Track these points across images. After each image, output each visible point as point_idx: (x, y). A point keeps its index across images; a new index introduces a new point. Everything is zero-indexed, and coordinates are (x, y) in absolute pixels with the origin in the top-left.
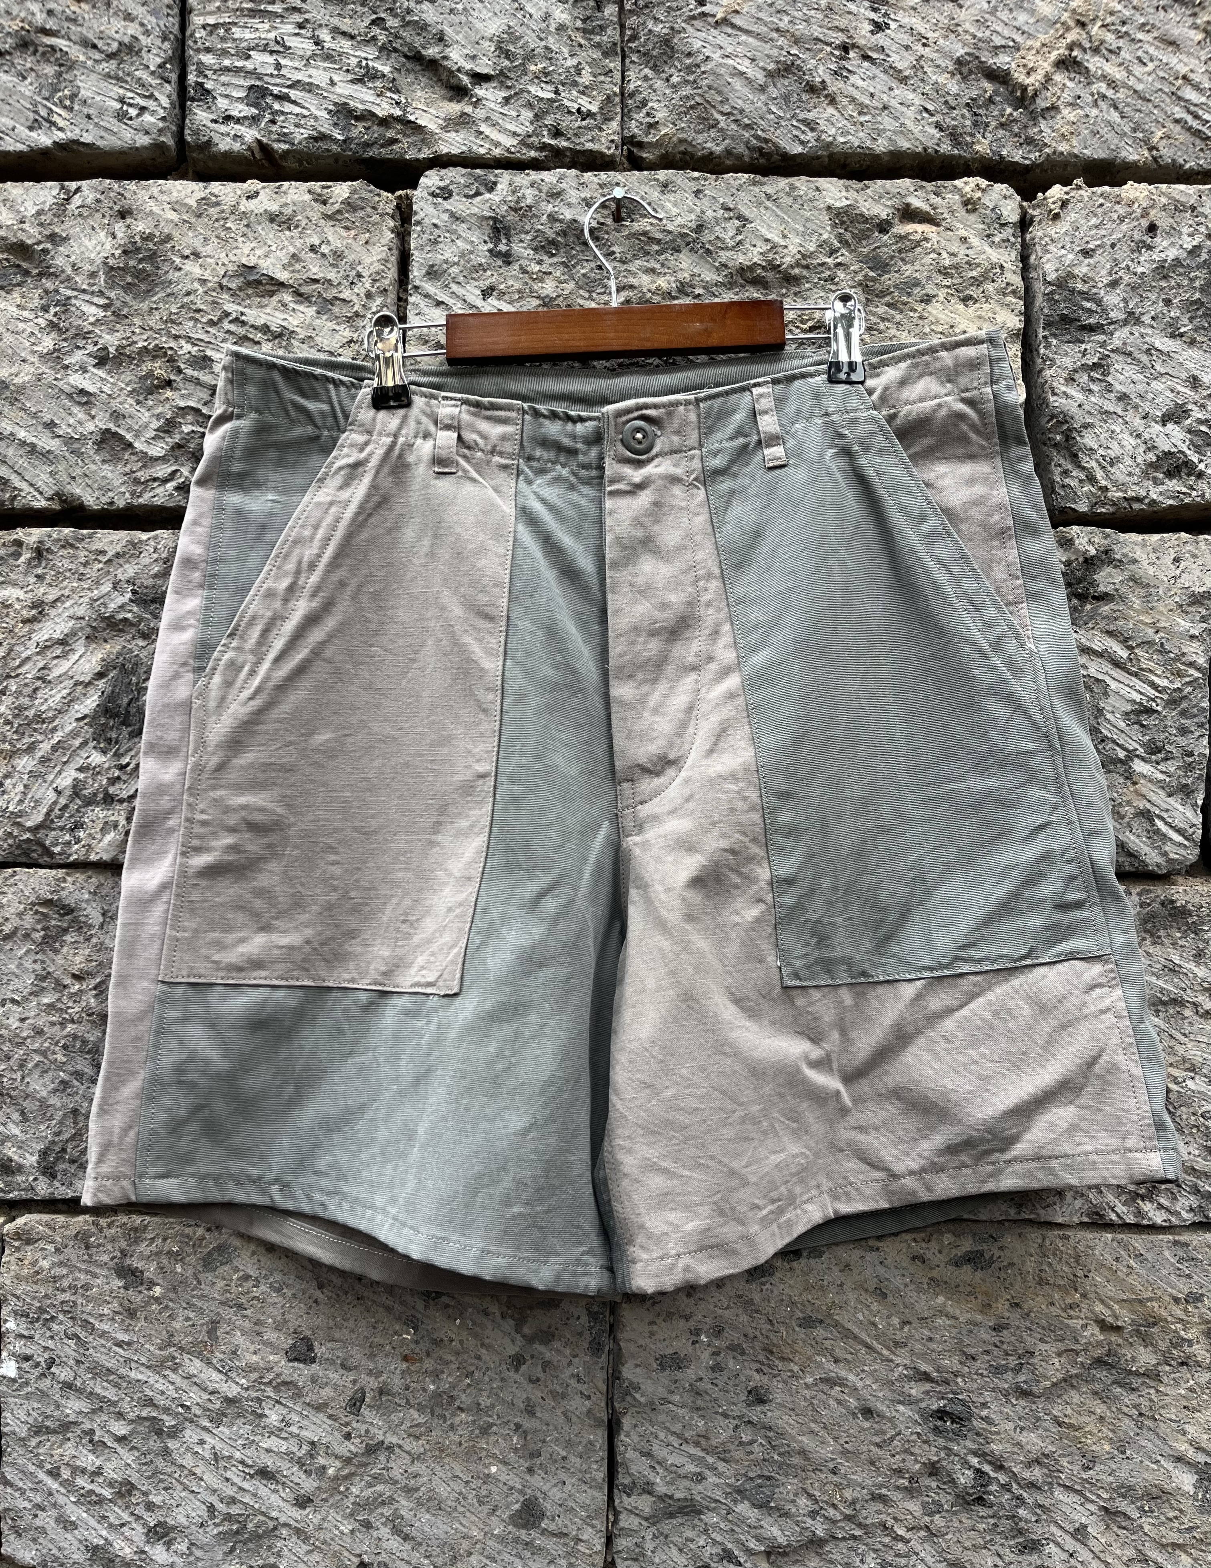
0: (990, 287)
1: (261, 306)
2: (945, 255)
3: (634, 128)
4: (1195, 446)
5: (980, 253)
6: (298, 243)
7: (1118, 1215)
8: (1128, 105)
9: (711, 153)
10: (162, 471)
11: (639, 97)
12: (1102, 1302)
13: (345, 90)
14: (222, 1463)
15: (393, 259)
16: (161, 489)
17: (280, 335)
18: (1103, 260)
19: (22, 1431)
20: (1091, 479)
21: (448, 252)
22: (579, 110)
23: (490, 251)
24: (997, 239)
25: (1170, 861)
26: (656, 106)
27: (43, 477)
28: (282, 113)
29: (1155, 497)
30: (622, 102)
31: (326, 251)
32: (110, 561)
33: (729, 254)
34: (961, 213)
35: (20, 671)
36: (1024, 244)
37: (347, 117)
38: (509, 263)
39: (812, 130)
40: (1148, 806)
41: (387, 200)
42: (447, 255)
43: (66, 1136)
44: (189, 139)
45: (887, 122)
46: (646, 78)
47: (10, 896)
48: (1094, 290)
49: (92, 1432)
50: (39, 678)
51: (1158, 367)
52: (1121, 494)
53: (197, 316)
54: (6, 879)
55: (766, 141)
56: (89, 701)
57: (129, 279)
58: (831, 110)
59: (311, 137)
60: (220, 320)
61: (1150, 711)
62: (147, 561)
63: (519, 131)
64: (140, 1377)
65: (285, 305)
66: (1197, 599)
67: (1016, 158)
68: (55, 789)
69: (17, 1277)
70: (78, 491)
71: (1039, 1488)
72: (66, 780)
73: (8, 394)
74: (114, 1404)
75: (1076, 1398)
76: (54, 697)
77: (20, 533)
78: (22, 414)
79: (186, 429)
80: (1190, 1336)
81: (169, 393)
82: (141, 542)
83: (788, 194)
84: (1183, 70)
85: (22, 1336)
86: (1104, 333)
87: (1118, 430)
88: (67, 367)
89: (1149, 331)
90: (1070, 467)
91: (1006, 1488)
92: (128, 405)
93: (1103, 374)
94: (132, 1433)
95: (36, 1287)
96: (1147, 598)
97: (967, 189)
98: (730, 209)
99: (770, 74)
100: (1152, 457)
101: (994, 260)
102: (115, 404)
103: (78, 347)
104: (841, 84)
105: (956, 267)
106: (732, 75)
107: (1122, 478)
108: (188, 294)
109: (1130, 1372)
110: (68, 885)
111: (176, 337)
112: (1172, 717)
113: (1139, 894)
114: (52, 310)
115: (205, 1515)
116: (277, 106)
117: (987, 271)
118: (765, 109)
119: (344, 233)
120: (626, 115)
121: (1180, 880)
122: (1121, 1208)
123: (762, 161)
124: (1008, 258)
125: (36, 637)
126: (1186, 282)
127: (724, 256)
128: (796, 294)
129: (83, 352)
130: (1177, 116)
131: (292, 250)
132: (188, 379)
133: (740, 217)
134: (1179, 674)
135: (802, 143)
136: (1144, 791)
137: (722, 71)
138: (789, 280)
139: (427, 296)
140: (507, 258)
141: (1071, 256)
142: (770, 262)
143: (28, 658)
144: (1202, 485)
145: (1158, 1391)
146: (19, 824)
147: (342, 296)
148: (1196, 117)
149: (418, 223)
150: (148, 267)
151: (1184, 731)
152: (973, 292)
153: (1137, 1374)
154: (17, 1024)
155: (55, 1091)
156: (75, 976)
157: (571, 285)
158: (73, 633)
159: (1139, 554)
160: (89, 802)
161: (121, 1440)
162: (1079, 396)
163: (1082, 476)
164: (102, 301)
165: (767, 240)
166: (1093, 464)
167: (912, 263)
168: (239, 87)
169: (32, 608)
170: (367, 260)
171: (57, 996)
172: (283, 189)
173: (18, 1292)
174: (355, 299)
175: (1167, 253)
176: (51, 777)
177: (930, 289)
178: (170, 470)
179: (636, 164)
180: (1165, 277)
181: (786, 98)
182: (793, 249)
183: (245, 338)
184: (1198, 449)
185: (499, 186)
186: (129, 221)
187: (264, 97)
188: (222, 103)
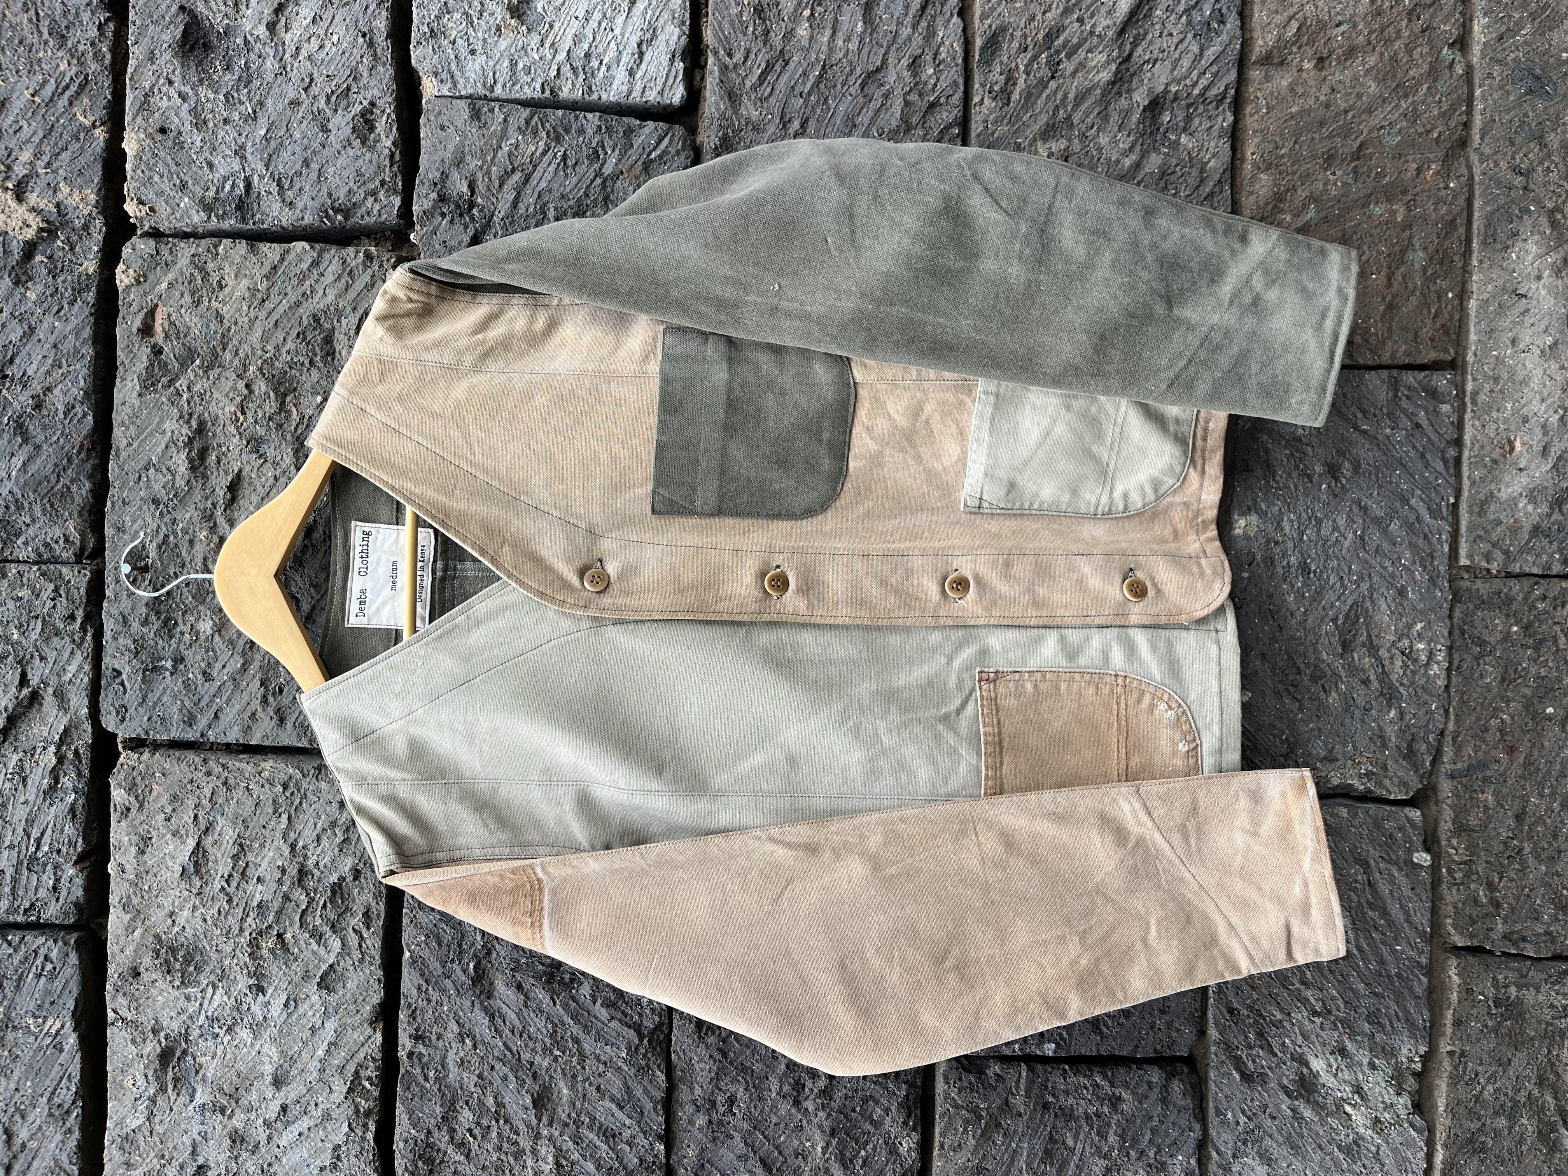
0: (211, 266)
1: (216, 861)
2: (182, 302)
3: (68, 554)
4: (348, 107)
5: (182, 273)
6: (163, 831)
8: (56, 144)
9: (91, 491)
10: (353, 940)
11: (42, 549)
13: (31, 794)
15: (177, 754)
16: (368, 941)
17: (241, 845)
18: (190, 173)
19: (1096, 1038)
20: (374, 193)
21: (172, 709)
22: (53, 599)
23: (172, 674)
24: (170, 259)
25: (683, 149)
26: (50, 536)
27: (357, 1036)
28: (51, 844)
29: (389, 144)
30: (46, 564)
31: (170, 808)
32: (427, 981)
33: (178, 478)
34: (146, 287)
35: (515, 1049)
36: (174, 236)
37: (55, 791)
38: (182, 659)
39: (73, 407)
40: (639, 163)
41: (126, 758)
42: (175, 710)
44: (72, 921)
45: (68, 345)
46: (26, 543)
47: (692, 1054)
48: (215, 182)
50: (521, 1035)
51: (281, 133)
52: (387, 170)
53: (223, 913)
54: (679, 1058)
55: (82, 446)
56: (540, 996)
57: (192, 969)
58: (56, 392)
59: (73, 820)
60: (227, 895)
61: (565, 157)
63: (69, 650)
65: (216, 842)
66: (476, 115)
67: (100, 238)
68: (610, 1021)
70: (368, 1008)
72: (602, 1012)
73: (287, 1066)
76: (536, 1023)
77: (402, 1054)
78: (303, 1054)
79: (318, 922)
81: (288, 936)
82: (411, 957)
83: (128, 428)
84: (27, 94)
86: (252, 176)
87: (333, 169)
88: (265, 1018)
89: (251, 139)
90: (364, 209)
92: (297, 968)
93: (286, 178)
96: (473, 155)
97: (126, 281)
98: (140, 477)
99: (25, 441)
100: (357, 143)
101: (187, 261)
102: (296, 979)
103: (249, 1009)
104: (35, 383)
105: (193, 294)
106: (26, 472)
107: (373, 168)
108: (205, 920)
111: (241, 930)
112: (569, 141)
114: (217, 1030)
116: (46, 848)
117: (197, 267)
118: (54, 446)
119: (155, 793)
120: (56, 561)
121: (699, 139)
123: (98, 448)
124: (186, 250)
125: (487, 1039)
126: (210, 105)
127: (180, 482)
128: (213, 425)
129: (253, 1008)
130: (66, 103)
131: (169, 836)
132: (277, 922)
133: (146, 469)
134: (535, 133)
135: (85, 415)
136: (628, 166)
137: (22, 480)
138: (201, 429)
139: (209, 726)
140: (179, 660)
141: (186, 200)
142: (186, 445)
143: (505, 1044)
144: (380, 103)
146: (636, 1049)
147: (209, 795)
148: (67, 87)
149: (147, 733)
150: (182, 953)
151: (581, 131)
152: (214, 279)
157: (201, 608)
158: (485, 1010)
159: (436, 158)
160: (620, 994)
162: (305, 199)
163: (371, 199)
164: (210, 990)
165: (167, 447)
166: (361, 191)
167: (189, 328)
168: (29, 880)
169: (464, 1042)
170: (178, 775)
172: (116, 843)
174: (211, 786)
175: (184, 120)
176: (600, 1025)
177: (212, 315)
178: (353, 934)
179: (99, 553)
180: (205, 122)
181: (45, 427)
182: (175, 426)
183: (243, 873)
184: (351, 105)
185: (117, 666)
186: (142, 970)
187: (37, 859)
188: (42, 893)
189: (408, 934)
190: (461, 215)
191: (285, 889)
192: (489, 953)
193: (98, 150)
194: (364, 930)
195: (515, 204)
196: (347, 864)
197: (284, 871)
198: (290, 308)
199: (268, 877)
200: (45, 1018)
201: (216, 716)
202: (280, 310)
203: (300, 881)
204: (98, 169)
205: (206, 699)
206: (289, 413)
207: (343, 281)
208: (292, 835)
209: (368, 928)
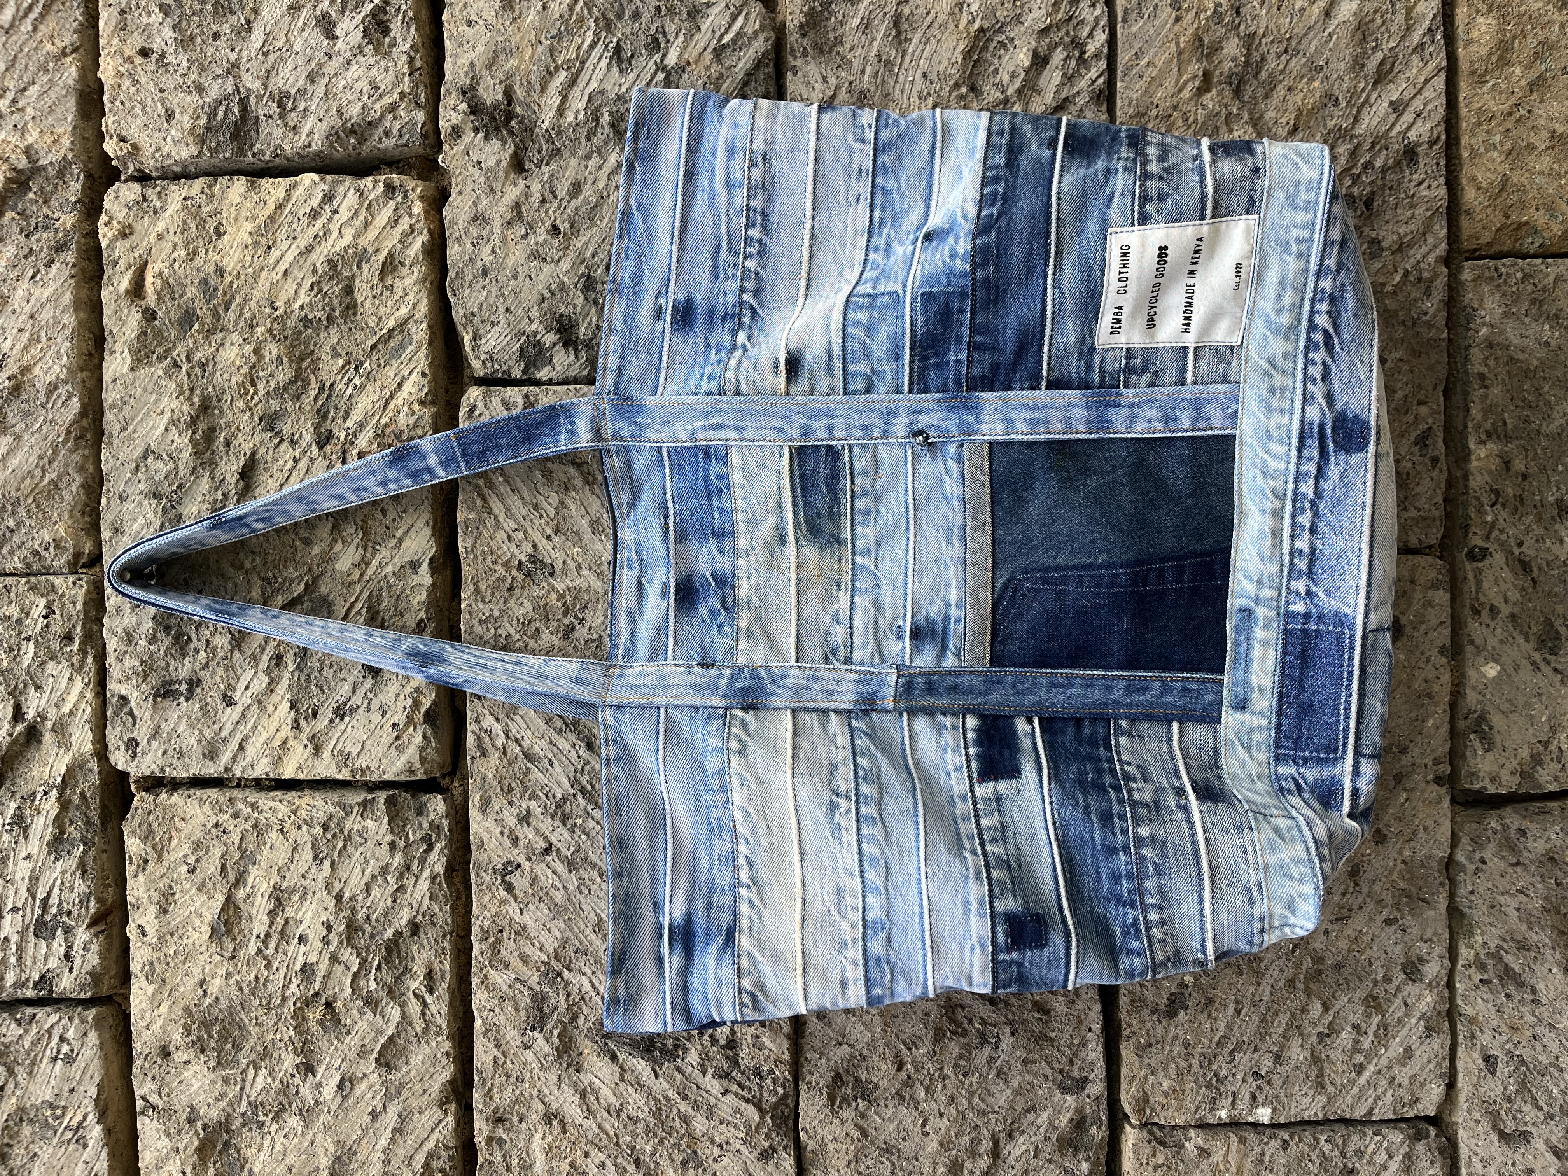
0: (206, 210)
1: (250, 919)
2: (175, 255)
3: (61, 562)
4: (357, 6)
5: (173, 221)
6: (187, 885)
7: (1099, 76)
8: (21, 78)
9: (82, 486)
10: (414, 1007)
11: (31, 559)
12: (1180, 91)
13: (35, 845)
14: (1345, 912)
15: (199, 793)
16: (432, 1007)
17: (278, 899)
18: (177, 99)
19: (1322, 1100)
20: (393, 108)
21: (190, 740)
22: (45, 617)
23: (187, 700)
24: (158, 204)
25: (762, 28)
26: (37, 542)
27: (425, 1121)
28: (60, 905)
29: (408, 46)
30: (35, 575)
31: (194, 858)
32: (503, 1053)
33: (181, 466)
34: (133, 240)
35: (612, 1133)
36: (163, 178)
37: (61, 843)
38: (199, 681)
39: (56, 388)
40: (710, 50)
41: (141, 800)
42: (193, 741)
43: (1048, 1071)
44: (89, 994)
45: (47, 315)
46: (12, 553)
47: (825, 1132)
48: (206, 108)
49: (1320, 1035)
50: (619, 1116)
51: (280, 44)
52: (407, 79)
53: (262, 980)
54: (810, 1137)
55: (69, 432)
56: (639, 1067)
58: (37, 371)
59: (82, 876)
60: (265, 958)
61: (618, 49)
62: (502, 1018)
63: (68, 675)
64: (1267, 992)
65: (248, 897)
67: (79, 186)
68: (723, 1095)
69: (1178, 1110)
70: (437, 1086)
71: (1356, 148)
72: (714, 1085)
73: (345, 1158)
74: (1293, 1015)
75: (1270, 115)
76: (636, 1102)
77: (480, 1139)
78: (364, 1143)
79: (373, 985)
80: (1212, 5)
81: (339, 1004)
82: (484, 1024)
83: (120, 410)
85: (1233, 1103)
86: (248, 97)
87: (343, 82)
88: (317, 1103)
89: (244, 54)
90: (381, 130)
91: (1356, 179)
92: (352, 1042)
93: (288, 98)
94: (1319, 998)
95: (1188, 1092)
96: (509, 53)
97: (110, 234)
98: (137, 468)
100: (369, 50)
101: (179, 206)
102: (352, 1055)
103: (297, 1092)
104: (11, 361)
105: (186, 245)
107: (391, 77)
108: (241, 989)
109: (1247, 63)
110: (813, 1079)
111: (284, 999)
112: (623, 28)
113: (795, 58)
114: (262, 1118)
115: (1394, 927)
116: (54, 910)
117: (190, 213)
118: (37, 435)
119: (175, 842)
120: (48, 571)
121: (780, 18)
122: (1093, 73)
123: (89, 436)
124: (177, 193)
125: (579, 1120)
126: (196, 19)
127: (183, 471)
128: (219, 401)
129: (301, 1088)
130: (30, 28)
131: (193, 891)
132: (324, 987)
133: (145, 457)
134: (581, 20)
135: (69, 398)
136: (695, 54)
138: (206, 407)
139: (234, 759)
140: (194, 683)
141: (173, 132)
142: (189, 426)
143: (600, 1126)
145: (1264, 36)
146: (758, 1127)
147: (237, 842)
148: (30, 8)
149: (162, 770)
150: (217, 1028)
151: (637, 16)
152: (211, 225)
153: (1248, 56)
154: (945, 1120)
155: (1006, 1082)
156: (899, 1069)
158: (574, 1085)
159: (464, 60)
160: (734, 1062)
161: (1326, 1008)
162: (310, 121)
163: (390, 117)
164: (251, 1071)
165: (167, 430)
166: (377, 106)
167: (184, 287)
168: (37, 948)
169: (551, 1124)
170: (201, 819)
171: (918, 1084)
172: (134, 901)
173: (1193, 1108)
174: (239, 830)
175: (167, 38)
176: (712, 1100)
177: (210, 268)
178: (414, 1000)
179: (96, 559)
180: (192, 39)
181: (26, 414)
182: (175, 404)
183: (282, 932)
184: (359, 4)
185: (123, 692)
186: (172, 1049)
187: (45, 923)
188: (53, 963)
189: (480, 999)
190: (497, 129)
191: (332, 948)
192: (575, 1017)
193: (71, 82)
194: (427, 996)
195: (561, 112)
196: (404, 917)
197: (329, 928)
198: (301, 254)
199: (311, 937)
200: (65, 1108)
201: (241, 747)
202: (289, 257)
203: (349, 939)
204: (72, 104)
205: (228, 728)
206: (306, 382)
207: (361, 218)
208: (337, 886)
209: (431, 992)
